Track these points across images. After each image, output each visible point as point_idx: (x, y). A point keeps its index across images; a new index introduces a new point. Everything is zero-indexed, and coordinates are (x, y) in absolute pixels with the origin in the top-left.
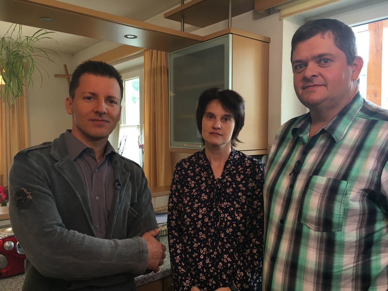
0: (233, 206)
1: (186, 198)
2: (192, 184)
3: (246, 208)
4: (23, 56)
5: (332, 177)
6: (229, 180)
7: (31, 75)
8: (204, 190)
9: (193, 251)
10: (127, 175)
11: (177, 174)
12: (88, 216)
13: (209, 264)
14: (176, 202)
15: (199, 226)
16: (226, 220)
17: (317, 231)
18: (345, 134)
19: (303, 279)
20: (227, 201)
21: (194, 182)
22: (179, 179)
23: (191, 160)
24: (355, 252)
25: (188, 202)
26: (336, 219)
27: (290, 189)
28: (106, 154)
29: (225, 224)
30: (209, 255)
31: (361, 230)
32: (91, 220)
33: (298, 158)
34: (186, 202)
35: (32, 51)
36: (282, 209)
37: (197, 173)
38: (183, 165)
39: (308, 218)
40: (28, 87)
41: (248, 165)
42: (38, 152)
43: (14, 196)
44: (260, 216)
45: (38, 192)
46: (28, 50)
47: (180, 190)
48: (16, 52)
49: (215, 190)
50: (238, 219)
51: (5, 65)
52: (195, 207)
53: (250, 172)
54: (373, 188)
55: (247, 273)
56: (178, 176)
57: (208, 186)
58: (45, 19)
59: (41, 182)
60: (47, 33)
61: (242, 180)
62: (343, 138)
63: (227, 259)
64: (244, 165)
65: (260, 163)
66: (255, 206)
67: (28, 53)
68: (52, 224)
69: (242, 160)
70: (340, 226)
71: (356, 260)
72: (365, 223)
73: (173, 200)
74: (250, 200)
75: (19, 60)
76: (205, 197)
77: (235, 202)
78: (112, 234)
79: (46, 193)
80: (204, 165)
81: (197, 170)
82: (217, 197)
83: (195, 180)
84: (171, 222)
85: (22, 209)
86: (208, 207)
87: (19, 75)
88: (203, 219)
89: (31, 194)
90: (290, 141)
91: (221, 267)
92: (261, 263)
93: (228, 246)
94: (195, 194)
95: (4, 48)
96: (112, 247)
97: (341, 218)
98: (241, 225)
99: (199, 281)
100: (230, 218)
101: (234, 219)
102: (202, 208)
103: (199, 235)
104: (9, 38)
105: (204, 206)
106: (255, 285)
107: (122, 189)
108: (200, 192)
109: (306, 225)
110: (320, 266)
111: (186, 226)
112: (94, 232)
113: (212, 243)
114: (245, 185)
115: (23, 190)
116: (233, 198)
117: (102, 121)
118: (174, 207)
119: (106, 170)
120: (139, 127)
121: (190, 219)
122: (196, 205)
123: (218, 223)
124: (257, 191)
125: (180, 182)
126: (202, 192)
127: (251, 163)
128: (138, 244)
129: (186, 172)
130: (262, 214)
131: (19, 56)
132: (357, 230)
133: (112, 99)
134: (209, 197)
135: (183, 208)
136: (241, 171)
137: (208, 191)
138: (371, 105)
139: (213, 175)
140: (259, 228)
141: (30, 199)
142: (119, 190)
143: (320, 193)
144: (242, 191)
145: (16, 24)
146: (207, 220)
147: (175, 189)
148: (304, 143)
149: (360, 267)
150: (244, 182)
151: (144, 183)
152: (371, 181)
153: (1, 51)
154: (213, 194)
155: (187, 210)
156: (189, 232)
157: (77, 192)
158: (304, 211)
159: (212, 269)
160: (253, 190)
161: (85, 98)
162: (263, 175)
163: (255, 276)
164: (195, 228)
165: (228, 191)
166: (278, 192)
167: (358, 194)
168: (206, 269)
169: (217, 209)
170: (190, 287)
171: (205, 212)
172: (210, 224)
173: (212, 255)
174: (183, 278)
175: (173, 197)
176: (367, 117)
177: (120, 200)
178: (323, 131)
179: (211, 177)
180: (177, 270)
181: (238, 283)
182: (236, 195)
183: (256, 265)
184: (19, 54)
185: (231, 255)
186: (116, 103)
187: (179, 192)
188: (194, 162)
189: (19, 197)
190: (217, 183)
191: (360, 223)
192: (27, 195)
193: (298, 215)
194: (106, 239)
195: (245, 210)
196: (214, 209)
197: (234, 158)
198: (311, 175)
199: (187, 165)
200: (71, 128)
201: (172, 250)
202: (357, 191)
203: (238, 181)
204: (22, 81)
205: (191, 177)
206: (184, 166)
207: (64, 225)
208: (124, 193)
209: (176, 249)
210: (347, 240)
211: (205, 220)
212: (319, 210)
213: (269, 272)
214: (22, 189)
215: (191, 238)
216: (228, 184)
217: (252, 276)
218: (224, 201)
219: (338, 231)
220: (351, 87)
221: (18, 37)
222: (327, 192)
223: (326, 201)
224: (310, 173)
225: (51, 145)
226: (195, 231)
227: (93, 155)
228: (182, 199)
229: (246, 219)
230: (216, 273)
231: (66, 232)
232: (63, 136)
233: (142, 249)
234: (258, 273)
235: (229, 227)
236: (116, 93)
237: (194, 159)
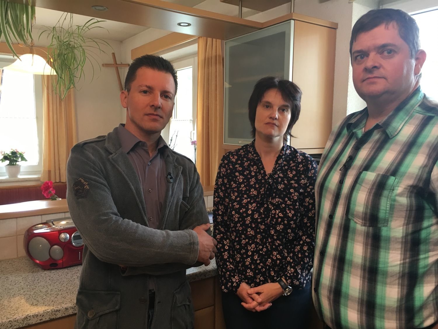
0: (285, 203)
1: (234, 193)
2: (241, 179)
3: (298, 205)
4: (74, 46)
5: (381, 173)
6: (280, 176)
7: (83, 67)
8: (254, 186)
9: (241, 248)
10: (179, 169)
11: (224, 168)
12: (141, 207)
13: (257, 260)
14: (223, 196)
15: (247, 222)
16: (277, 216)
17: (364, 226)
18: (399, 130)
19: (350, 273)
20: (279, 198)
21: (242, 177)
22: (226, 173)
23: (239, 153)
24: (402, 248)
25: (236, 197)
26: (382, 214)
27: (339, 184)
28: (159, 147)
29: (275, 220)
30: (257, 252)
31: (408, 226)
32: (144, 211)
33: (350, 153)
34: (234, 197)
35: (84, 41)
36: (331, 205)
37: (246, 167)
38: (230, 159)
39: (355, 213)
40: (80, 79)
41: (300, 161)
42: (93, 145)
43: (72, 186)
44: (311, 213)
45: (94, 182)
46: (80, 40)
47: (226, 184)
48: (67, 43)
49: (267, 186)
50: (290, 216)
51: (57, 56)
52: (244, 203)
53: (302, 168)
54: (421, 185)
55: (298, 269)
56: (225, 170)
57: (257, 181)
58: (97, 8)
59: (97, 173)
60: (98, 22)
61: (294, 176)
62: (398, 133)
63: (276, 256)
64: (296, 160)
65: (312, 159)
66: (307, 204)
67: (79, 44)
68: (107, 213)
69: (294, 156)
70: (386, 221)
71: (403, 257)
72: (412, 219)
73: (219, 195)
74: (302, 197)
75: (70, 51)
76: (255, 192)
77: (286, 199)
78: (164, 226)
79: (102, 184)
80: (254, 159)
81: (246, 164)
82: (268, 193)
83: (243, 175)
84: (218, 217)
85: (80, 198)
86: (257, 203)
87: (71, 67)
88: (252, 215)
89: (88, 184)
90: (345, 137)
91: (270, 263)
92: (311, 261)
93: (278, 243)
94: (243, 190)
95: (55, 38)
96: (164, 237)
97: (387, 213)
98: (292, 222)
99: (246, 278)
100: (281, 214)
101: (286, 216)
102: (251, 204)
103: (247, 232)
104: (60, 28)
105: (253, 202)
106: (305, 282)
107: (174, 182)
108: (249, 187)
109: (353, 220)
110: (366, 260)
111: (234, 222)
112: (147, 223)
113: (261, 240)
114: (297, 182)
115: (80, 181)
116: (285, 194)
117: (157, 115)
118: (221, 202)
119: (159, 163)
120: (192, 121)
121: (238, 215)
122: (245, 201)
123: (268, 219)
124: (309, 188)
125: (227, 176)
126: (251, 187)
127: (304, 159)
128: (188, 236)
129: (233, 166)
130: (313, 212)
131: (71, 46)
132: (403, 226)
133: (167, 94)
134: (259, 193)
135: (230, 203)
136: (294, 166)
137: (257, 186)
138: (431, 101)
139: (264, 170)
140: (310, 226)
141: (86, 189)
142: (171, 183)
143: (368, 188)
144: (294, 188)
145: (67, 13)
146: (257, 216)
147: (222, 183)
148: (357, 138)
149: (407, 265)
150: (296, 178)
151: (196, 178)
152: (420, 177)
153: (52, 42)
154: (264, 189)
155: (235, 205)
156: (237, 228)
157: (131, 184)
158: (352, 206)
159: (260, 266)
160: (305, 187)
161: (141, 92)
162: (316, 172)
163: (304, 273)
164: (244, 224)
165: (279, 187)
166: (328, 188)
167: (405, 190)
168: (254, 266)
169: (268, 205)
170: (239, 283)
171: (255, 207)
172: (259, 220)
173: (261, 252)
174: (232, 274)
175: (220, 191)
176: (424, 113)
177: (172, 193)
178: (377, 127)
179: (262, 172)
180: (225, 266)
181: (289, 279)
182: (288, 192)
183: (306, 262)
184: (70, 45)
185: (280, 253)
186: (170, 98)
187: (225, 187)
188: (242, 156)
189: (77, 187)
190: (268, 178)
191: (407, 219)
192: (85, 185)
193: (346, 210)
194: (158, 229)
195: (296, 207)
196: (265, 204)
197: (286, 153)
198: (361, 171)
199: (235, 159)
200: (124, 122)
201: (219, 245)
202: (404, 187)
203: (290, 177)
204: (74, 73)
205: (239, 172)
206: (232, 159)
207: (119, 214)
208: (176, 187)
209: (224, 245)
210: (393, 236)
211: (254, 216)
212: (366, 206)
213: (318, 266)
214: (80, 179)
215: (239, 234)
216: (280, 179)
217: (302, 272)
218: (275, 198)
219: (384, 226)
220: (412, 82)
221: (69, 27)
222: (375, 187)
223: (373, 196)
224: (360, 169)
225: (105, 138)
226: (243, 227)
227: (145, 148)
228: (229, 194)
229: (297, 216)
230: (264, 270)
231: (121, 220)
232: (116, 129)
233: (193, 241)
234: (307, 270)
235: (280, 224)
236: (170, 88)
237: (242, 152)
